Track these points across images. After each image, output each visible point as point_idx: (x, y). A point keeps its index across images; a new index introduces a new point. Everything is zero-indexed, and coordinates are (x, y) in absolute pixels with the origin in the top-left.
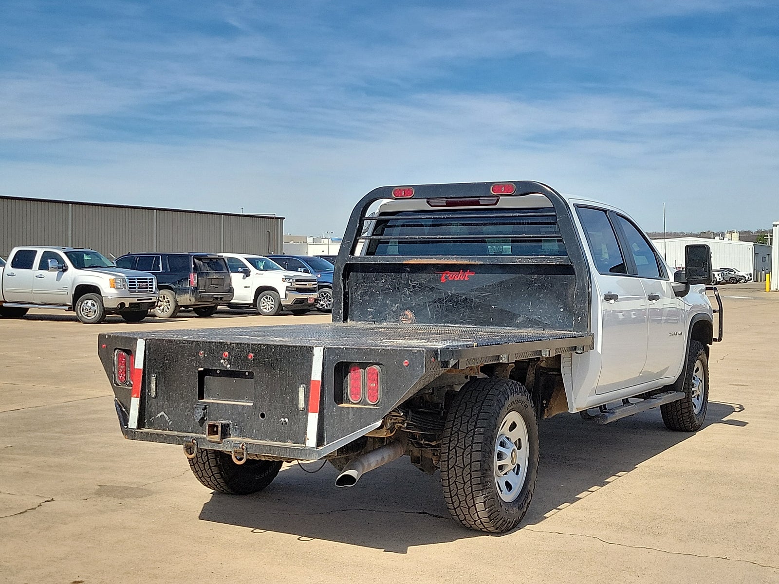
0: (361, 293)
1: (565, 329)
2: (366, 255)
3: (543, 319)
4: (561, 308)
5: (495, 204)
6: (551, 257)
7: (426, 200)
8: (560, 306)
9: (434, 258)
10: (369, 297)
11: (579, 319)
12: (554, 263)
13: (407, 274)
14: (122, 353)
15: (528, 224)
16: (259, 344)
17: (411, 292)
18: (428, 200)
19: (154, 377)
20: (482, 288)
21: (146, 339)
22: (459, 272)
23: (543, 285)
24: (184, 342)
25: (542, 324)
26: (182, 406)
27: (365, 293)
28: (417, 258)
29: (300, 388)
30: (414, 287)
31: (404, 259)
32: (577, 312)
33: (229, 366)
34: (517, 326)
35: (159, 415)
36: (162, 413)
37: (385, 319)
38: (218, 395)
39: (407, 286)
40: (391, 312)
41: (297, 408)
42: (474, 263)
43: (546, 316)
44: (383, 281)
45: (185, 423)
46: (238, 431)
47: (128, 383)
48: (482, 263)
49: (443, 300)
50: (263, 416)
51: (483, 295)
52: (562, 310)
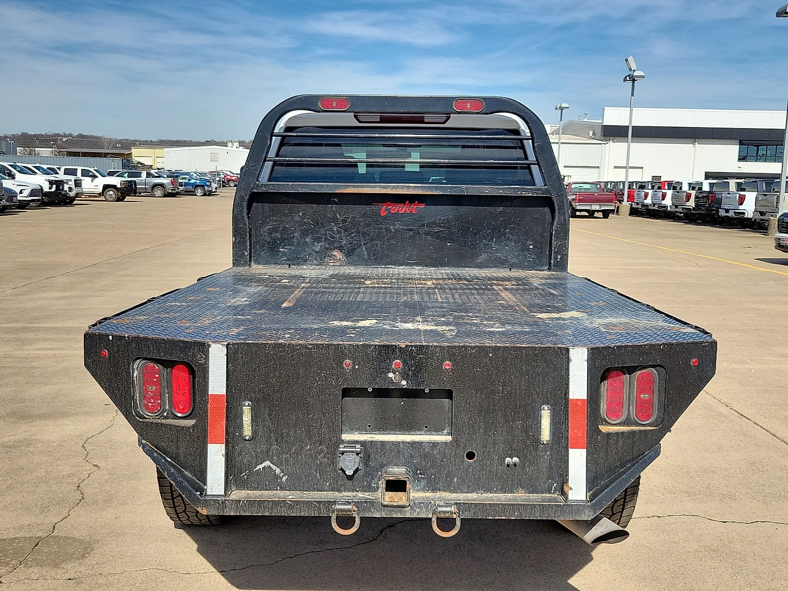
0: (268, 229)
1: (536, 269)
2: (269, 181)
3: (509, 257)
4: (530, 245)
5: (444, 123)
6: (526, 187)
7: (353, 114)
8: (528, 243)
9: (378, 186)
10: (281, 234)
11: (559, 257)
12: (531, 195)
13: (334, 206)
14: (152, 364)
15: (484, 147)
16: (462, 347)
17: (339, 227)
18: (356, 114)
19: (249, 405)
20: (435, 223)
21: (228, 345)
22: (405, 203)
23: (510, 219)
24: (310, 347)
25: (508, 263)
26: (310, 450)
27: (275, 230)
28: (354, 187)
29: (543, 411)
30: (344, 221)
31: (336, 187)
32: (556, 250)
33: (404, 383)
34: (479, 266)
35: (261, 467)
36: (267, 463)
37: (306, 261)
38: (370, 426)
39: (335, 220)
40: (313, 252)
41: (537, 440)
42: (431, 193)
43: (513, 254)
44: (302, 213)
45: (315, 476)
46: (423, 483)
47: (165, 414)
48: (441, 193)
49: (384, 237)
50: (471, 456)
51: (436, 230)
52: (531, 247)
